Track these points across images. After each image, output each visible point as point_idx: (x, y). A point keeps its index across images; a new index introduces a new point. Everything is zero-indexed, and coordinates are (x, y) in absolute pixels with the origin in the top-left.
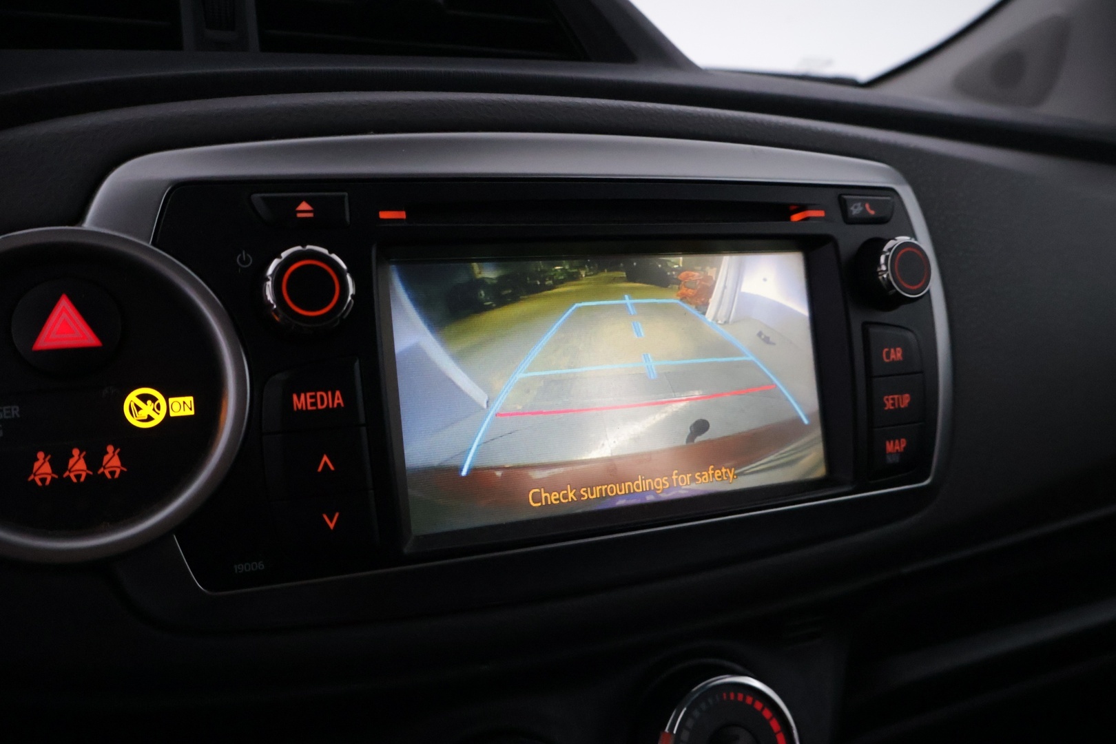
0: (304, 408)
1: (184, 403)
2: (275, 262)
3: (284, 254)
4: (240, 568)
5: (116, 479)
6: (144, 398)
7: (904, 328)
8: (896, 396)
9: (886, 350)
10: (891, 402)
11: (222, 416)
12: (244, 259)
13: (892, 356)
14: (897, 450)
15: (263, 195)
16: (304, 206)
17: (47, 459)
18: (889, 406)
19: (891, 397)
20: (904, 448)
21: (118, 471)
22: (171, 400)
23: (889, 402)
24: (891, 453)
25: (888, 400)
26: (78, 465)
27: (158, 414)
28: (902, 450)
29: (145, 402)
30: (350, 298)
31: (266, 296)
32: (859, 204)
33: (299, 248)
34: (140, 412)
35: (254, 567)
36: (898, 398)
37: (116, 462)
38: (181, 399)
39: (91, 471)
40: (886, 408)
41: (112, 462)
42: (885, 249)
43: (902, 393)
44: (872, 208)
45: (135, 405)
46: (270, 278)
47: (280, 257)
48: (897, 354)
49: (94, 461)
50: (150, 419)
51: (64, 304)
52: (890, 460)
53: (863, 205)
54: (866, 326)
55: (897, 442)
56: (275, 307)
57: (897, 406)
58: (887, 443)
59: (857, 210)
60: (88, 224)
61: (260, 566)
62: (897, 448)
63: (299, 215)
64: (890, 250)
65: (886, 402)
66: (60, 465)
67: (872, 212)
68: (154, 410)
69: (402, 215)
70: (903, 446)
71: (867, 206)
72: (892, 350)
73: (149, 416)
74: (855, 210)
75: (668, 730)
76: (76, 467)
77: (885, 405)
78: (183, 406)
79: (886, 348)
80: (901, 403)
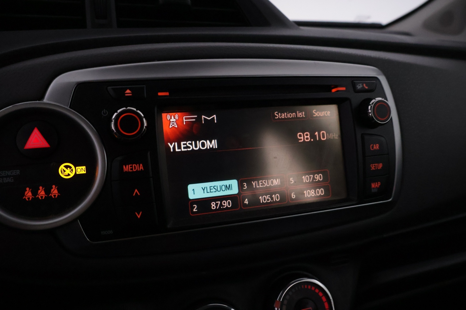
0: (128, 171)
1: (82, 169)
2: (116, 114)
3: (119, 111)
4: (103, 233)
5: (56, 198)
6: (67, 167)
7: (379, 135)
8: (376, 164)
9: (372, 145)
10: (374, 167)
11: (96, 174)
12: (105, 112)
13: (375, 148)
14: (376, 187)
15: (112, 87)
16: (128, 91)
17: (30, 191)
18: (373, 168)
19: (374, 165)
20: (380, 186)
21: (57, 195)
22: (77, 168)
23: (373, 167)
24: (374, 188)
25: (372, 166)
26: (42, 193)
27: (72, 173)
28: (379, 187)
29: (67, 169)
30: (145, 128)
31: (112, 127)
32: (361, 84)
33: (125, 108)
34: (65, 172)
35: (109, 232)
36: (377, 165)
37: (56, 191)
38: (81, 167)
39: (47, 195)
40: (372, 169)
41: (55, 192)
42: (371, 103)
43: (378, 163)
44: (366, 86)
45: (63, 170)
46: (113, 120)
47: (117, 112)
48: (376, 147)
49: (48, 191)
50: (69, 175)
51: (36, 131)
52: (373, 191)
53: (363, 85)
54: (363, 135)
55: (376, 183)
56: (115, 131)
57: (376, 169)
58: (372, 184)
59: (360, 87)
60: (45, 100)
61: (111, 232)
62: (376, 186)
63: (126, 95)
64: (373, 103)
65: (372, 167)
66: (35, 192)
67: (367, 88)
68: (70, 171)
69: (167, 94)
70: (379, 185)
71: (364, 85)
72: (375, 145)
73: (68, 174)
74: (359, 87)
75: (278, 299)
76: (41, 194)
77: (371, 168)
78: (81, 170)
79: (371, 144)
80: (378, 167)
